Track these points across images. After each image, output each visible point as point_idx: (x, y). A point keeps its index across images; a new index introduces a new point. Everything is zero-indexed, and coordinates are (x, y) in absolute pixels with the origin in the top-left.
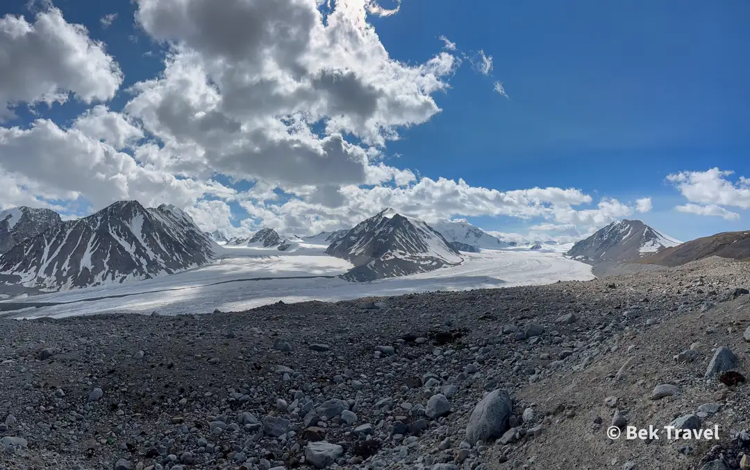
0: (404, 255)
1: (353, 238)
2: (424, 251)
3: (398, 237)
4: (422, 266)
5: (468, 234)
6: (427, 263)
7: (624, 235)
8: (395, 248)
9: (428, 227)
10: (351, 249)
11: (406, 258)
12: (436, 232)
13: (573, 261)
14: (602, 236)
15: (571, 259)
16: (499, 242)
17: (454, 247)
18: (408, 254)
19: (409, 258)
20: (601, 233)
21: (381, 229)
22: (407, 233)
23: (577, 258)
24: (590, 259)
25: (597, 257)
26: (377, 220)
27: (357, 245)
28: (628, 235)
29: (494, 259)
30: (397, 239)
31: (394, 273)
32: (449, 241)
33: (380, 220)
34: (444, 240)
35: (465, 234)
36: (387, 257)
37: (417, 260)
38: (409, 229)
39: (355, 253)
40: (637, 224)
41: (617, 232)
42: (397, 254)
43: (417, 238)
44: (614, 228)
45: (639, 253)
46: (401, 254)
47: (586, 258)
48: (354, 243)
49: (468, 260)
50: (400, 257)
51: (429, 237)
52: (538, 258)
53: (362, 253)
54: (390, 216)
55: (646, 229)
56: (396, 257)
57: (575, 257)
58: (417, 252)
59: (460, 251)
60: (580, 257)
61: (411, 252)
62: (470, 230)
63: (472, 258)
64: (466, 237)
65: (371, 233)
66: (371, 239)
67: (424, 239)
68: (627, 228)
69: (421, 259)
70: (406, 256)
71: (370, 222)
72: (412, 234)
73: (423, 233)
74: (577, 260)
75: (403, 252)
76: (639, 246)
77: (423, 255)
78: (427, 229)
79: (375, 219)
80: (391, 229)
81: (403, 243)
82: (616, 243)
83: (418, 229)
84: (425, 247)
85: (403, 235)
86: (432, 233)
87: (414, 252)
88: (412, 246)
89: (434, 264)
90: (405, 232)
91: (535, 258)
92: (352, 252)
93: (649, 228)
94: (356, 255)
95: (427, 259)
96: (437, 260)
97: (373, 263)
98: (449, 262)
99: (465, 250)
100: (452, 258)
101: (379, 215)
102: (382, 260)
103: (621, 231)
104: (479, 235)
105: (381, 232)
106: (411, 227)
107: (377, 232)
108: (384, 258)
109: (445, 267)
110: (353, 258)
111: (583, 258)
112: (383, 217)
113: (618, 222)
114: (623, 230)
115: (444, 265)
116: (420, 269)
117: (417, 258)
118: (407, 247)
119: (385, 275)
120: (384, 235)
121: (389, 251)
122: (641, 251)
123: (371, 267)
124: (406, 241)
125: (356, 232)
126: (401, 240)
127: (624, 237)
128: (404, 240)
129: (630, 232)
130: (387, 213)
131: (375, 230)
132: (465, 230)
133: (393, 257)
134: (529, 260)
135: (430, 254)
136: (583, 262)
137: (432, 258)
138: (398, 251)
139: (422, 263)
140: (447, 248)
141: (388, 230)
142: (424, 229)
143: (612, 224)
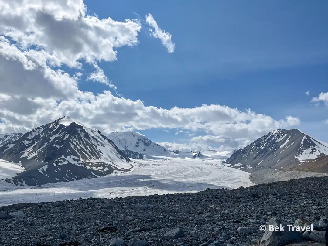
0: (78, 160)
1: (27, 142)
2: (97, 158)
3: (73, 143)
4: (94, 171)
5: (138, 143)
6: (99, 168)
7: (282, 144)
8: (69, 154)
9: (103, 136)
10: (23, 153)
11: (79, 164)
12: (109, 141)
13: (232, 169)
14: (259, 145)
15: (230, 166)
16: (165, 150)
17: (125, 155)
18: (82, 160)
19: (82, 164)
20: (258, 142)
21: (57, 136)
22: (82, 140)
23: (235, 165)
24: (248, 167)
25: (255, 165)
26: (53, 127)
27: (30, 149)
28: (285, 144)
29: (160, 166)
30: (72, 146)
31: (66, 177)
32: (121, 148)
33: (57, 127)
34: (116, 148)
35: (135, 143)
36: (61, 162)
37: (90, 166)
38: (84, 136)
39: (27, 157)
40: (294, 133)
41: (274, 141)
42: (71, 159)
43: (91, 147)
44: (271, 138)
45: (297, 161)
46: (74, 159)
47: (245, 166)
48: (27, 147)
49: (137, 167)
50: (73, 162)
51: (102, 145)
52: (200, 166)
53: (34, 158)
54: (67, 124)
55: (304, 138)
56: (69, 163)
57: (233, 165)
58: (91, 158)
59: (129, 158)
60: (238, 165)
61: (85, 158)
62: (140, 140)
63: (140, 165)
64: (136, 146)
65: (46, 139)
66: (46, 144)
67: (98, 147)
68: (284, 137)
69: (93, 165)
70: (79, 162)
71: (46, 128)
72: (86, 141)
73: (97, 141)
74: (237, 167)
75: (77, 158)
76: (297, 154)
77: (96, 162)
78: (101, 137)
79: (52, 125)
80: (67, 136)
81: (78, 149)
82: (273, 151)
83: (93, 137)
84: (98, 154)
85: (78, 142)
86: (106, 141)
87: (87, 158)
88: (86, 152)
89: (106, 169)
90: (80, 139)
91: (198, 166)
92: (25, 155)
93: (307, 137)
94: (29, 158)
95: (99, 165)
96: (109, 166)
97: (45, 167)
98: (119, 168)
99: (134, 157)
100: (122, 164)
101: (56, 122)
102: (55, 165)
103: (278, 140)
104: (147, 143)
105: (56, 139)
106: (87, 135)
107: (52, 138)
108: (57, 163)
109: (116, 173)
110: (24, 161)
111: (241, 166)
112: (60, 124)
113: (276, 131)
114: (280, 139)
115: (115, 171)
116: (92, 175)
117: (90, 164)
118: (81, 153)
119: (57, 179)
120: (58, 141)
121: (63, 157)
122: (299, 159)
123: (43, 171)
124: (81, 147)
125: (30, 137)
126: (75, 147)
127: (282, 146)
128: (78, 147)
129: (287, 141)
130: (64, 121)
131: (50, 136)
132: (135, 140)
133: (66, 163)
134: (192, 167)
135: (102, 161)
136: (241, 169)
137: (103, 165)
138: (72, 156)
139: (94, 169)
140: (119, 155)
141: (64, 136)
142: (99, 137)
143: (269, 134)
